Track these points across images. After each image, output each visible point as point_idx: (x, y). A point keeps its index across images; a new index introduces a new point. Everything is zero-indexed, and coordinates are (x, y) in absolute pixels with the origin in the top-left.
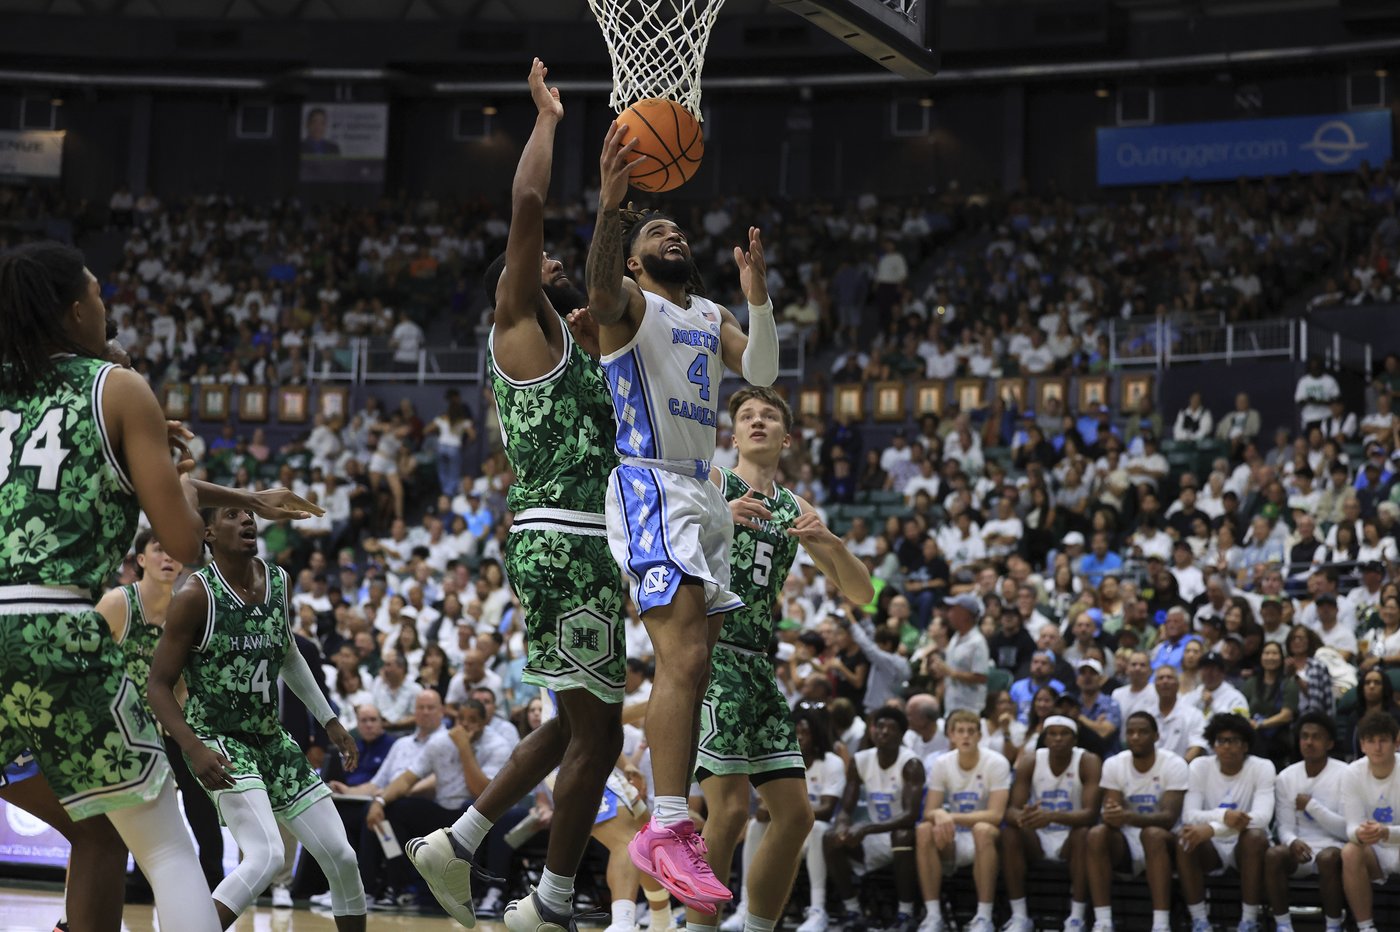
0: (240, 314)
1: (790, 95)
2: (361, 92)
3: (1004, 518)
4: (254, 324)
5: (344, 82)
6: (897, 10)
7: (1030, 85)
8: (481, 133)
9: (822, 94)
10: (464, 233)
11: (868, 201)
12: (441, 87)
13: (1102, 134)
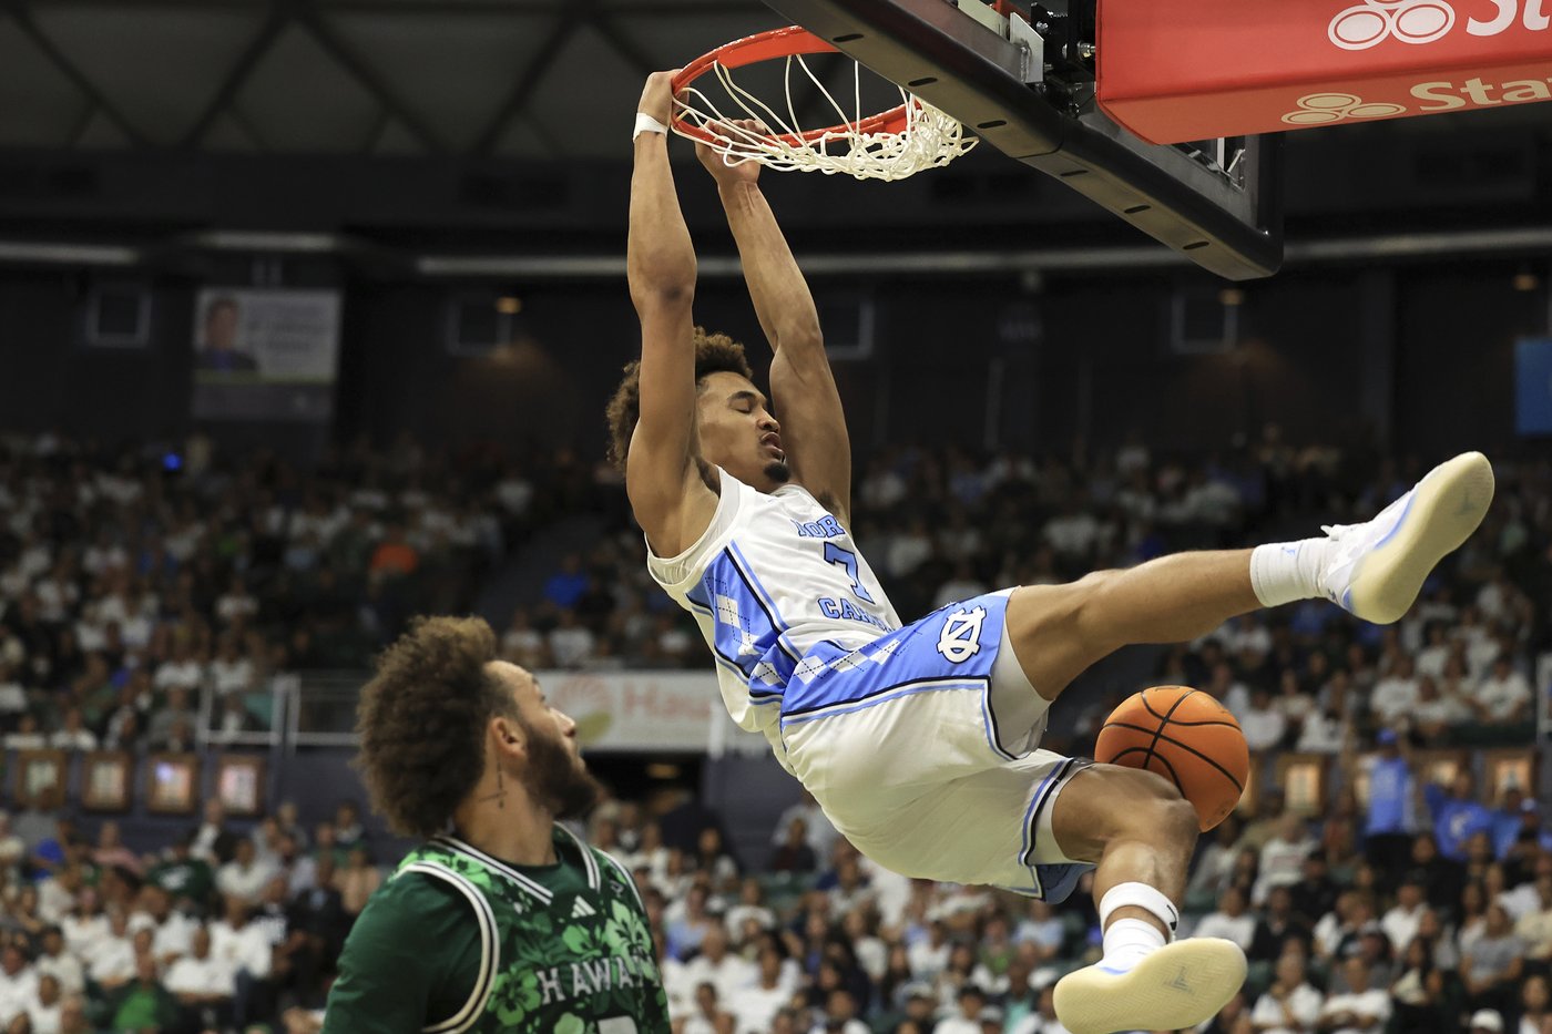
0: (90, 638)
1: (1004, 286)
2: (296, 272)
3: (1360, 989)
4: (113, 655)
5: (267, 256)
6: (1213, 167)
7: (1407, 270)
8: (491, 338)
9: (1058, 282)
10: (461, 506)
11: (1133, 458)
12: (430, 265)
13: (1526, 350)
